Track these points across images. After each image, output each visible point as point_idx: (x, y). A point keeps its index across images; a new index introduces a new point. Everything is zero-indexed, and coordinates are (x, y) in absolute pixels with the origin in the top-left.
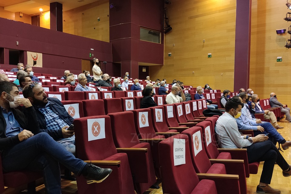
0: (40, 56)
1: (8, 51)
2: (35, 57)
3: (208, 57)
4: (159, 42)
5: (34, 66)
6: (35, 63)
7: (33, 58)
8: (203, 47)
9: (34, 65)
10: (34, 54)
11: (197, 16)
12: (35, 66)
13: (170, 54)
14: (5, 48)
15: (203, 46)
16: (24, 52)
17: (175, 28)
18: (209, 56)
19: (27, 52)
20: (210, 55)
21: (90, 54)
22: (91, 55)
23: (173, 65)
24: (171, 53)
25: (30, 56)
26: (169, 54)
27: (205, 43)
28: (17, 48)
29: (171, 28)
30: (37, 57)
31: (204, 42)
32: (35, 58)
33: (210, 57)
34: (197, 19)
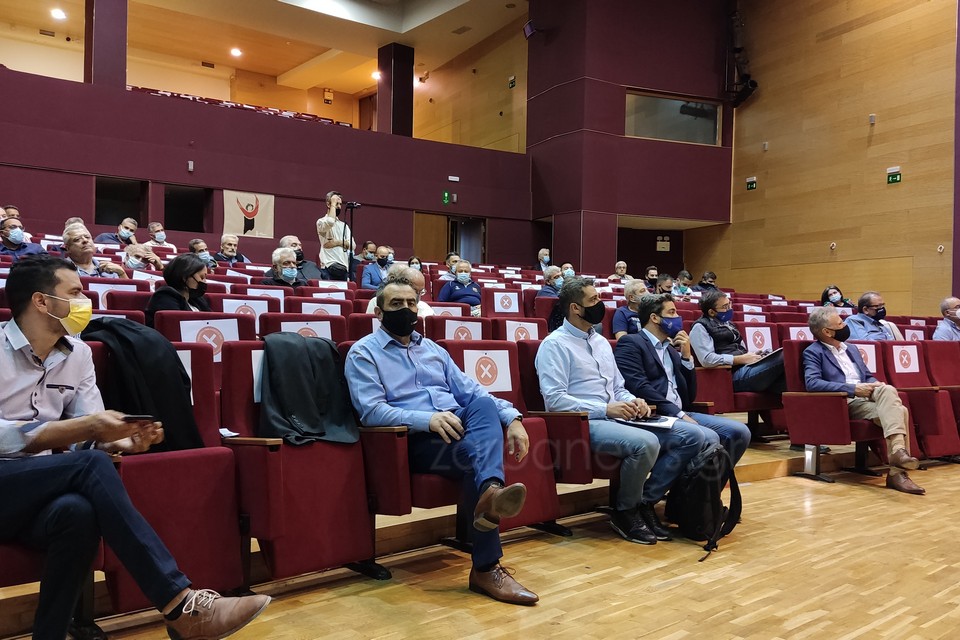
0: (266, 203)
1: (161, 190)
2: (250, 208)
3: (889, 182)
4: (715, 142)
5: (246, 235)
6: (249, 225)
7: (242, 209)
8: (869, 145)
9: (245, 233)
10: (247, 198)
11: (848, 28)
12: (249, 234)
13: (752, 183)
14: (154, 182)
15: (870, 141)
16: (215, 192)
17: (767, 83)
18: (893, 179)
19: (225, 192)
20: (894, 175)
21: (446, 195)
22: (450, 197)
23: (761, 223)
24: (755, 179)
25: (234, 203)
26: (748, 180)
27: (878, 129)
28: (188, 181)
29: (754, 84)
30: (257, 208)
31: (873, 124)
32: (250, 210)
33: (896, 181)
34: (847, 38)
